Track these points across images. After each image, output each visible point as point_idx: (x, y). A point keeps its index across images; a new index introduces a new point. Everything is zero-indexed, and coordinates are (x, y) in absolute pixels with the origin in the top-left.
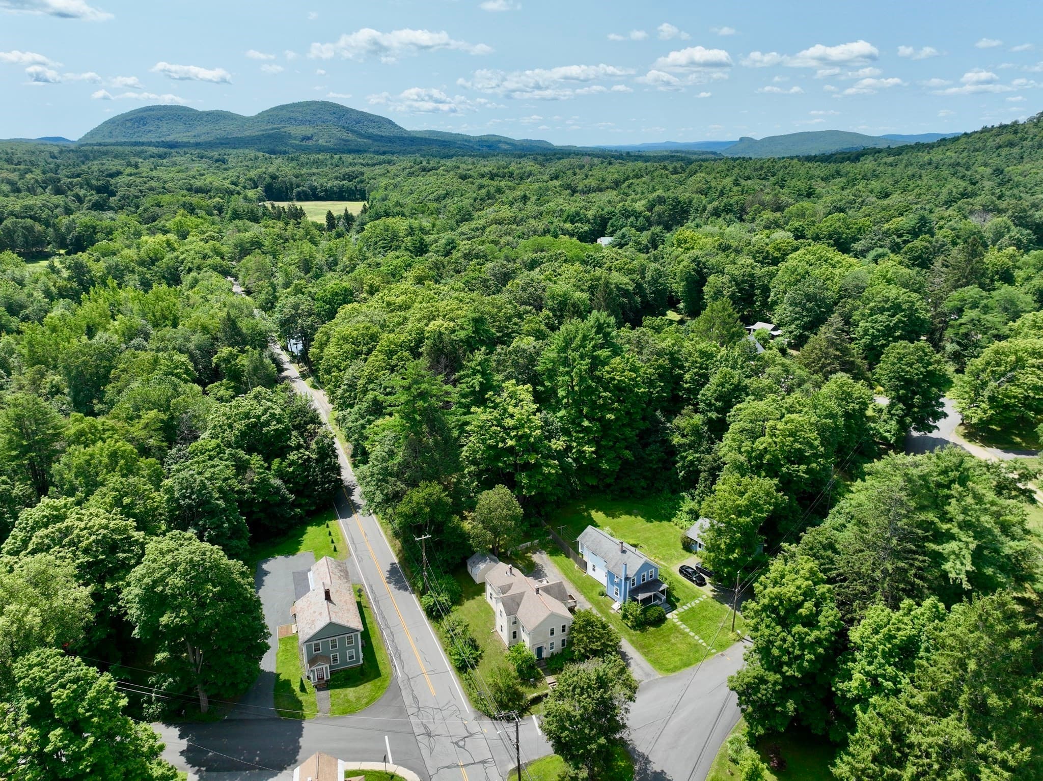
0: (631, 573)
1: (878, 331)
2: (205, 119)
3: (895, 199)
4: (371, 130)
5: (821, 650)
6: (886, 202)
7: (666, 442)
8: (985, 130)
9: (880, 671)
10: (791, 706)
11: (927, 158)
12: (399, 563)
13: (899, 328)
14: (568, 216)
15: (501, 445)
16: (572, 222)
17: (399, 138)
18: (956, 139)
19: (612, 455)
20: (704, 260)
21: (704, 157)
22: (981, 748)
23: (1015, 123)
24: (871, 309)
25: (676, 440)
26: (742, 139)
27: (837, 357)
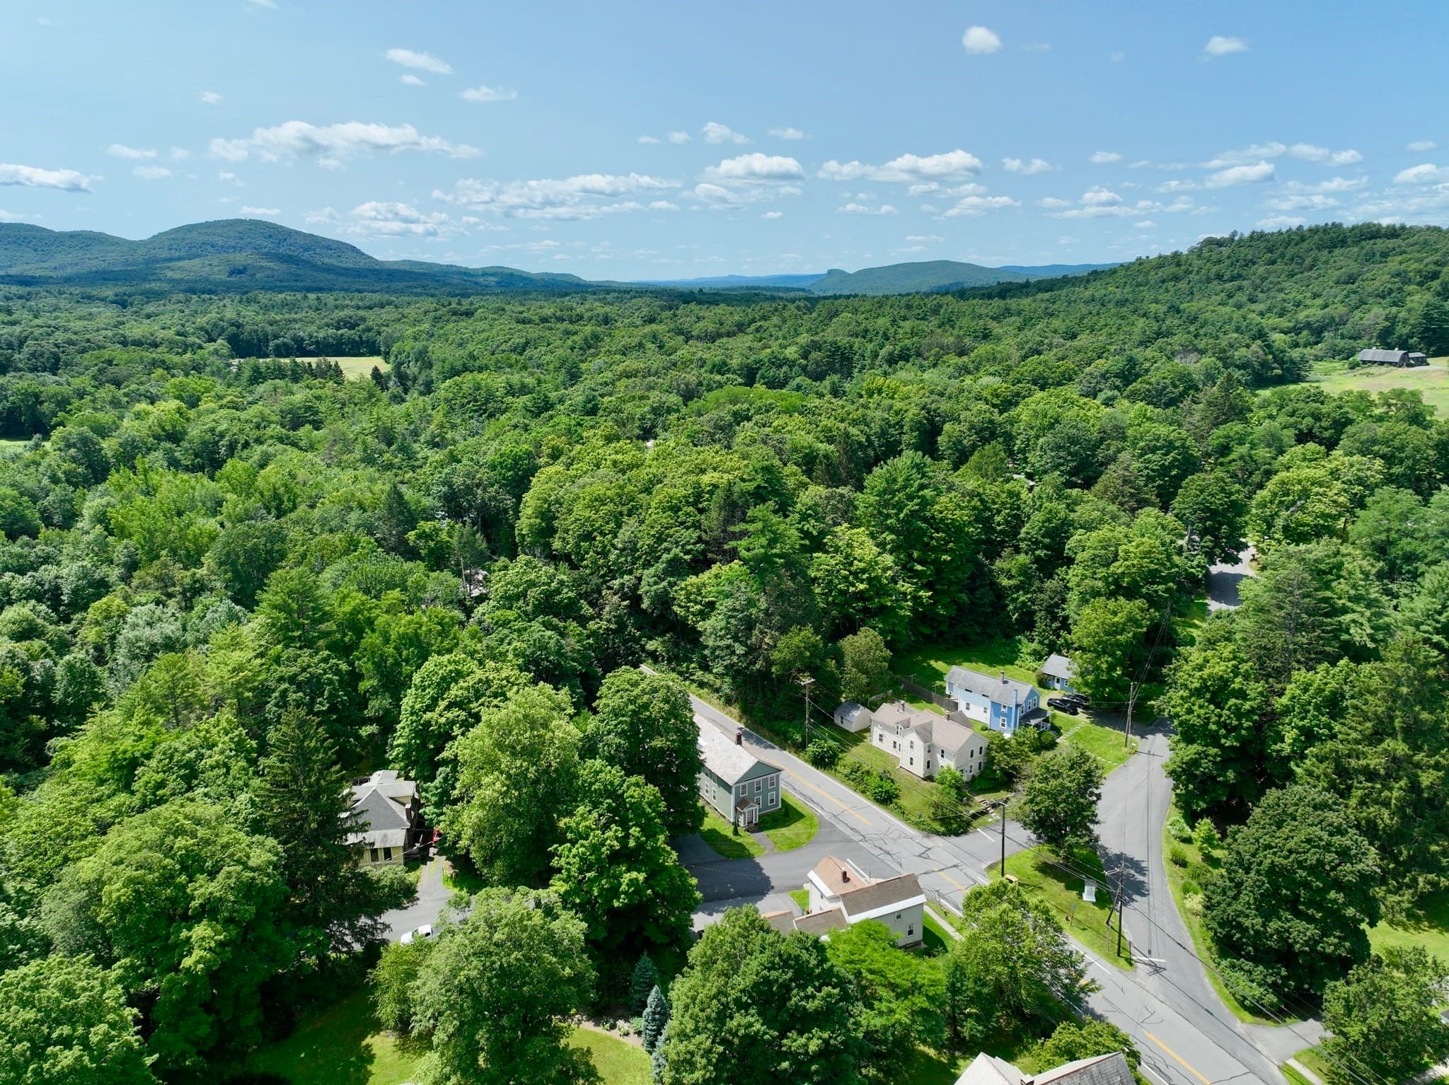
0: (1021, 701)
1: (1153, 470)
2: (68, 243)
3: (1083, 340)
4: (326, 260)
5: (1256, 717)
6: (1076, 343)
7: (994, 585)
8: (1140, 262)
9: (1315, 722)
10: (1231, 775)
11: (1088, 294)
12: (747, 726)
13: (1174, 467)
14: (714, 366)
15: (852, 589)
16: (719, 372)
17: (369, 270)
18: (1113, 271)
19: (946, 600)
20: (933, 406)
21: (792, 294)
22: (1416, 758)
23: (1176, 255)
24: (1142, 449)
25: (1005, 582)
26: (830, 272)
27: (1132, 495)
